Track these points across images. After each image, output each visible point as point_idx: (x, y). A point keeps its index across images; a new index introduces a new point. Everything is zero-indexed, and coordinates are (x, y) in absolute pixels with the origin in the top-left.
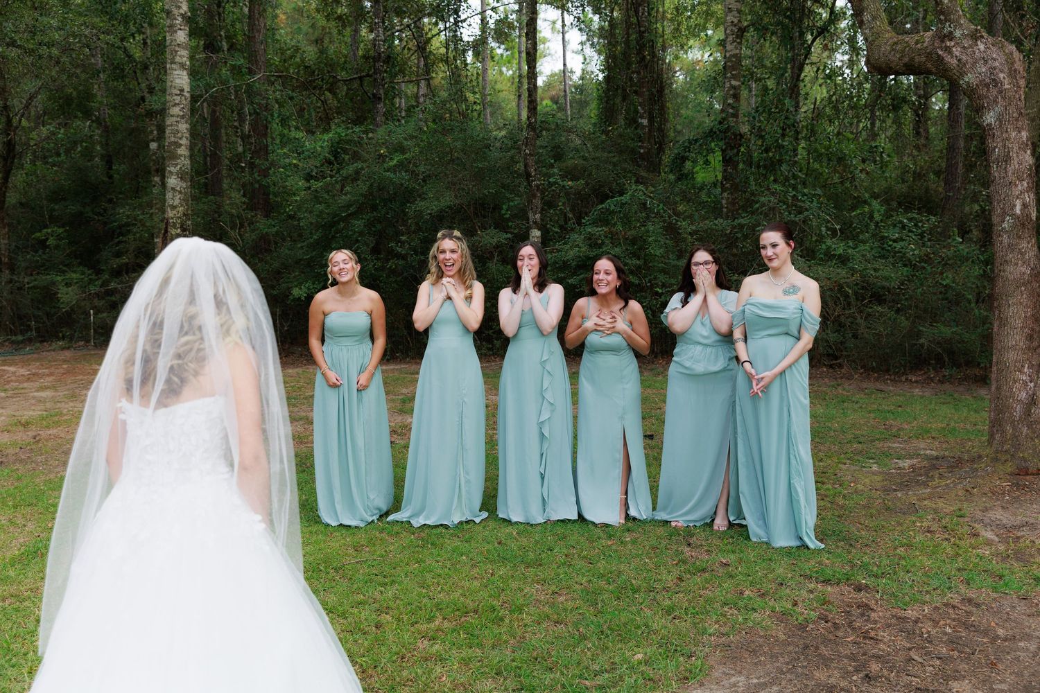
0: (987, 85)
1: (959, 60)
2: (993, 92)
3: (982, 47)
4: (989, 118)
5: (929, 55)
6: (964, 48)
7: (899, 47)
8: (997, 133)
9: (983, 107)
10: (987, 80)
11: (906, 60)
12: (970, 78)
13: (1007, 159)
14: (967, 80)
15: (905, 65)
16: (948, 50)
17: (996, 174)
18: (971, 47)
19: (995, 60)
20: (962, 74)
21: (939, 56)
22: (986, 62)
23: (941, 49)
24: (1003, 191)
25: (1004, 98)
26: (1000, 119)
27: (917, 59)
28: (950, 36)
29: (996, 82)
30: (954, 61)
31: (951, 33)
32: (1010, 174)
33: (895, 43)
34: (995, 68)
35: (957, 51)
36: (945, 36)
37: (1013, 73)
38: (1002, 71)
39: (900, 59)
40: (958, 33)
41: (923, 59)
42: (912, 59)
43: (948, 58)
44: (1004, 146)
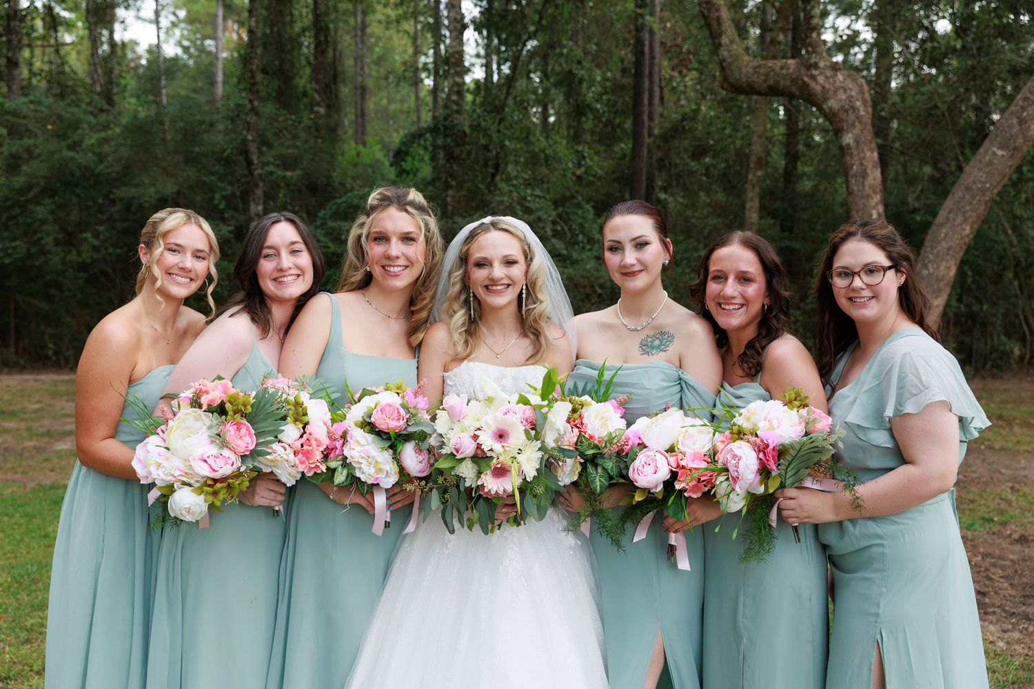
0: (847, 111)
1: (824, 87)
2: (852, 117)
3: (841, 77)
4: (848, 139)
5: (794, 81)
6: (827, 77)
7: (762, 71)
8: (855, 153)
9: (843, 129)
10: (847, 107)
11: (771, 82)
12: (833, 104)
13: (864, 175)
14: (829, 104)
15: (770, 87)
16: (813, 77)
17: (855, 188)
18: (832, 76)
19: (851, 90)
20: (826, 100)
21: (804, 82)
22: (845, 91)
23: (807, 76)
24: (861, 202)
25: (860, 123)
26: (857, 141)
27: (782, 83)
28: (816, 66)
29: (854, 109)
30: (818, 88)
31: (816, 63)
32: (867, 188)
33: (759, 67)
34: (852, 97)
35: (821, 79)
36: (811, 65)
37: (864, 102)
38: (858, 100)
39: (765, 81)
40: (822, 64)
41: (788, 83)
42: (777, 82)
43: (813, 85)
44: (862, 164)
